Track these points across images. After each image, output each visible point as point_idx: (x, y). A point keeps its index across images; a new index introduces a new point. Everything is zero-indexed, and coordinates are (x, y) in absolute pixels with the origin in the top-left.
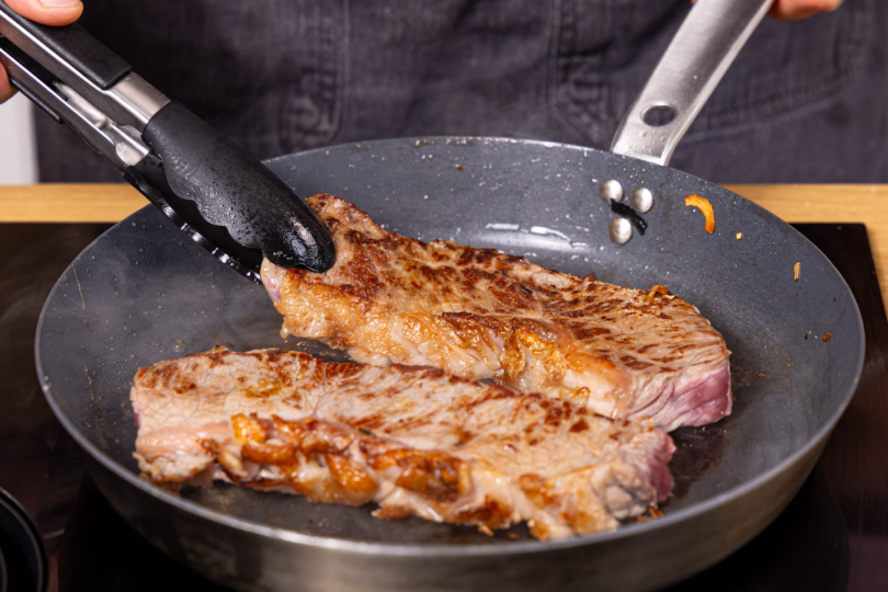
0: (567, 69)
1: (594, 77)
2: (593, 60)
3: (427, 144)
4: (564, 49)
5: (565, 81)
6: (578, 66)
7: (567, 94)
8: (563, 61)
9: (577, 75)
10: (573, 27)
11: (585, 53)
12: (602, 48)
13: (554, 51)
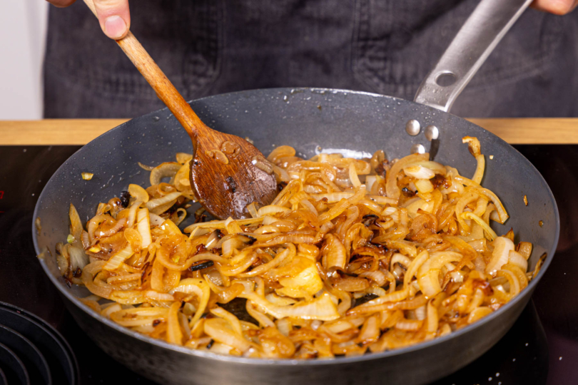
0: (364, 48)
1: (381, 54)
2: (381, 43)
3: (298, 92)
4: (362, 35)
5: (362, 56)
6: (371, 47)
7: (364, 64)
8: (361, 44)
9: (371, 53)
10: (368, 23)
11: (375, 39)
12: (386, 36)
13: (356, 37)
